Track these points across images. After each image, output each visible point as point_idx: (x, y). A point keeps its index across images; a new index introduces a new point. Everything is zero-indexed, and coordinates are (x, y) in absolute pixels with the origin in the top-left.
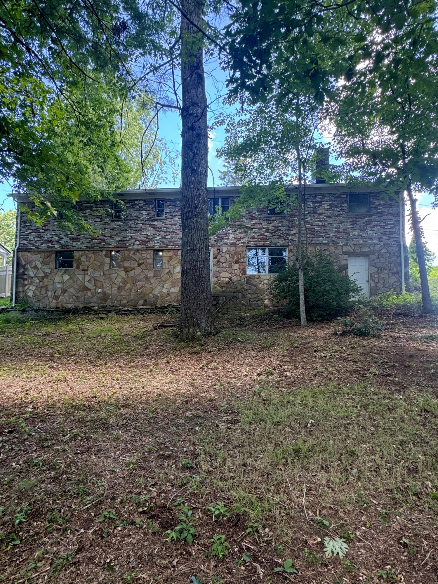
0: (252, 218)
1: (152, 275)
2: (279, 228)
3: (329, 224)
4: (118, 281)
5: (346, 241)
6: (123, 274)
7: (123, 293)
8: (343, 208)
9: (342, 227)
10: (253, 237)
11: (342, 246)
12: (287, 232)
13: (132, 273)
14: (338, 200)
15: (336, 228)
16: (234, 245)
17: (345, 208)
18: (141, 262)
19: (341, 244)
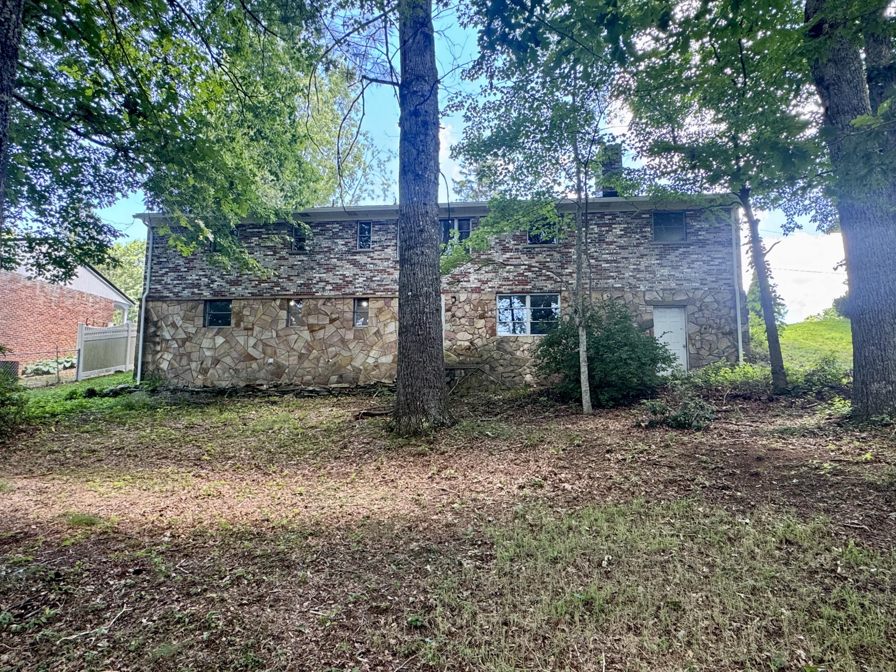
0: (505, 250)
1: (352, 337)
2: (547, 264)
3: (623, 258)
4: (300, 346)
5: (650, 285)
6: (306, 334)
7: (306, 364)
8: (644, 234)
9: (644, 262)
10: (507, 279)
11: (644, 292)
12: (559, 271)
13: (320, 334)
14: (637, 221)
15: (634, 265)
16: (477, 290)
17: (648, 234)
18: (334, 316)
19: (642, 288)
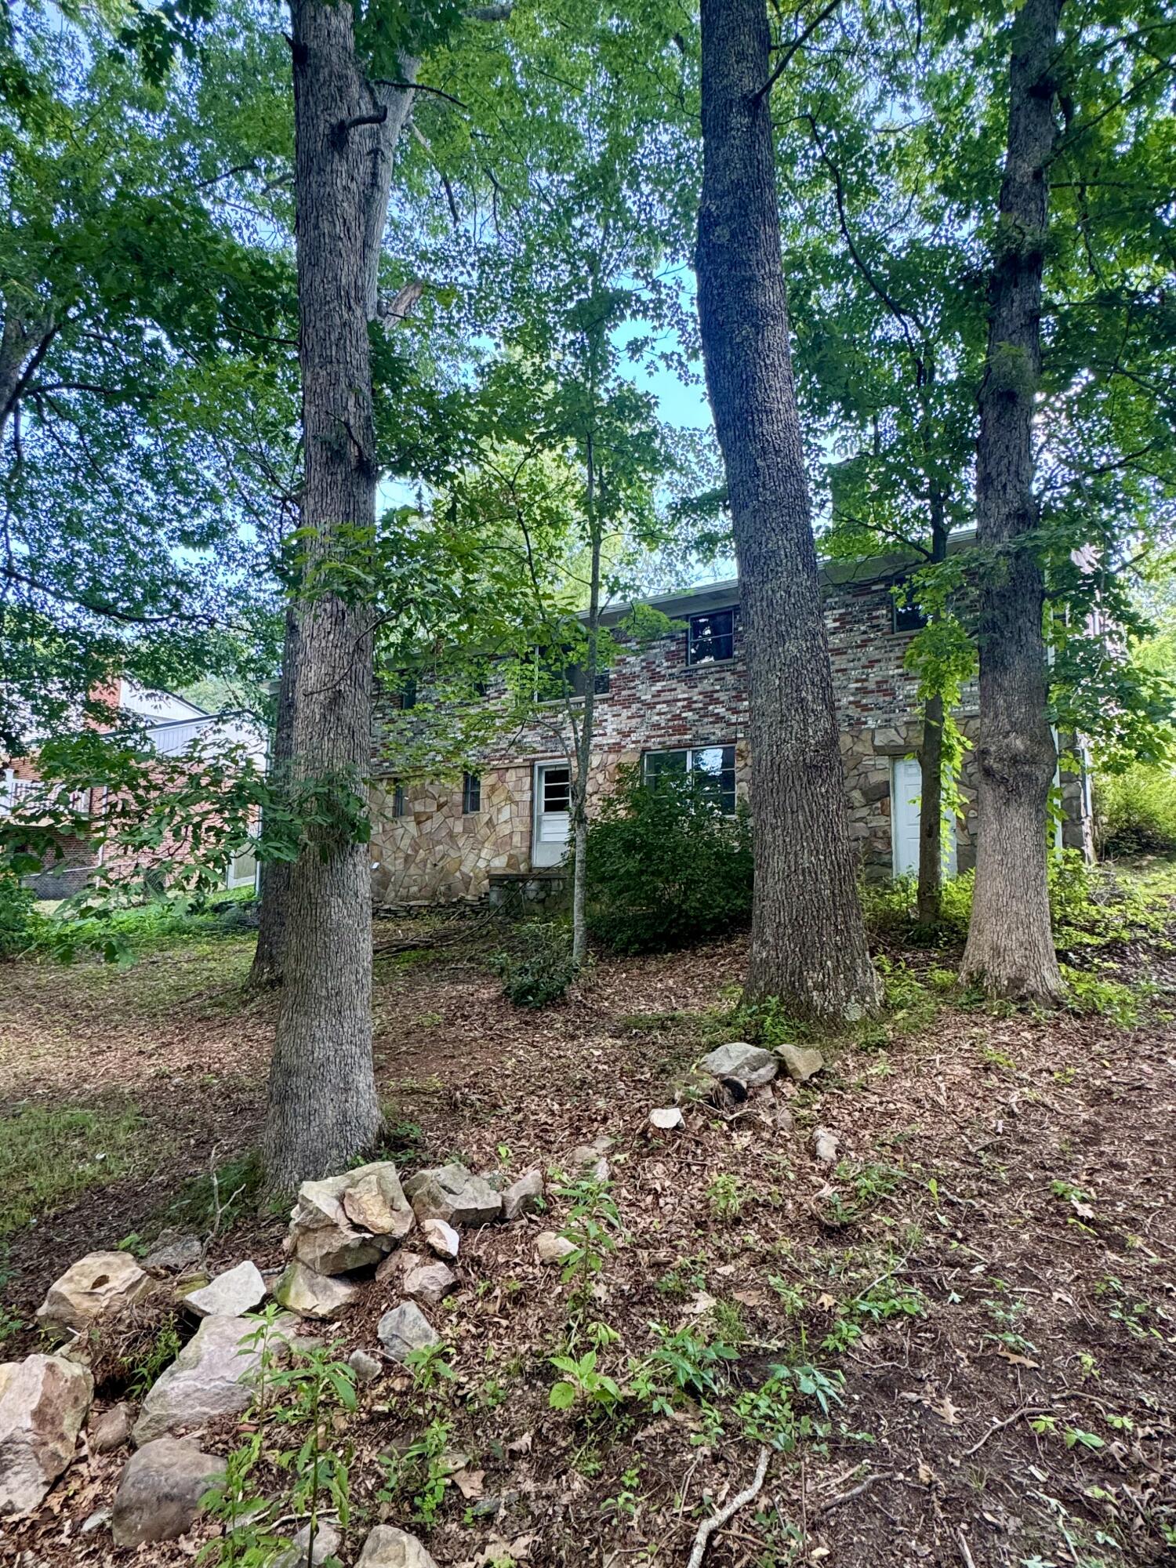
0: (655, 677)
1: (461, 829)
2: (716, 695)
3: (838, 671)
4: (405, 844)
5: (886, 716)
6: (412, 828)
7: (413, 870)
8: (875, 622)
9: (874, 675)
10: (657, 726)
11: (873, 731)
12: (733, 705)
13: (428, 826)
14: (861, 599)
15: (857, 681)
16: (616, 748)
17: (883, 621)
18: (442, 800)
19: (871, 724)
